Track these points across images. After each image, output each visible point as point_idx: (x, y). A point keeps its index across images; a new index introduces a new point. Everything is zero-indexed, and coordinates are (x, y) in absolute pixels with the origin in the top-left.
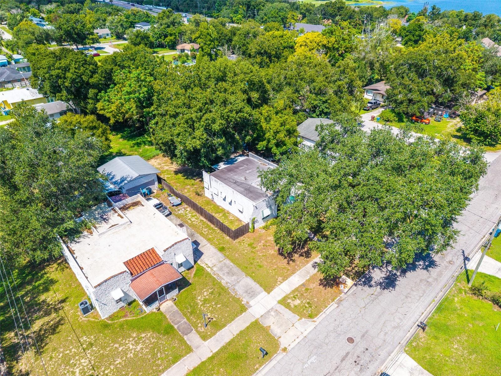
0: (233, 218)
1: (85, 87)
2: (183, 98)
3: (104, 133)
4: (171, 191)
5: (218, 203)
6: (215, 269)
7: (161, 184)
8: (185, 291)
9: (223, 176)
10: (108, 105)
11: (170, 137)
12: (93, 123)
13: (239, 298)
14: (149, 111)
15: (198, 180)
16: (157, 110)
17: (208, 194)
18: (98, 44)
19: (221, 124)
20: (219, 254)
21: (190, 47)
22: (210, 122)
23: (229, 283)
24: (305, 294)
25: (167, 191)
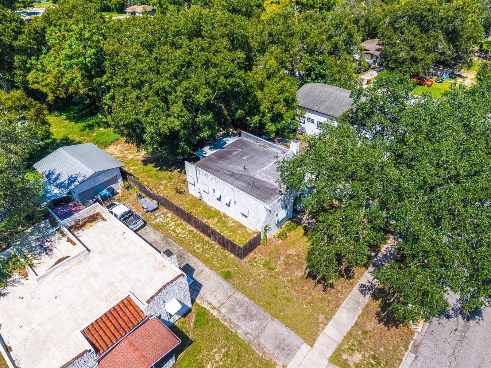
0: (233, 224)
1: (8, 54)
2: (147, 60)
3: (39, 113)
4: (141, 191)
5: (210, 204)
6: (224, 310)
7: (127, 181)
8: (185, 355)
9: (213, 166)
10: (43, 76)
11: (135, 117)
12: (20, 101)
13: (270, 360)
14: (101, 82)
15: (176, 171)
16: (112, 80)
17: (193, 191)
18: (31, 8)
19: (207, 93)
20: (226, 285)
21: (142, 9)
22: (191, 92)
23: (249, 333)
24: (365, 342)
25: (135, 191)
